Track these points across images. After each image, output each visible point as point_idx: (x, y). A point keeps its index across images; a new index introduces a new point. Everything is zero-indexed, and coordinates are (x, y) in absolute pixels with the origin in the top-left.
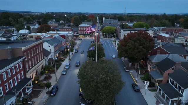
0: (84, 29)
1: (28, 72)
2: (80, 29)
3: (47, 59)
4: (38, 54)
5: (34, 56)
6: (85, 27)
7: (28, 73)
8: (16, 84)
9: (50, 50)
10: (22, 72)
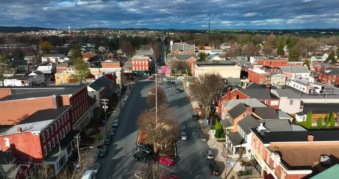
0: (140, 64)
1: (74, 123)
2: (133, 63)
3: (92, 108)
4: (83, 102)
5: (80, 104)
6: (142, 60)
7: (75, 125)
8: (64, 136)
9: (95, 96)
10: (69, 124)
